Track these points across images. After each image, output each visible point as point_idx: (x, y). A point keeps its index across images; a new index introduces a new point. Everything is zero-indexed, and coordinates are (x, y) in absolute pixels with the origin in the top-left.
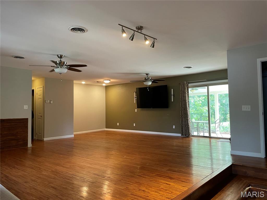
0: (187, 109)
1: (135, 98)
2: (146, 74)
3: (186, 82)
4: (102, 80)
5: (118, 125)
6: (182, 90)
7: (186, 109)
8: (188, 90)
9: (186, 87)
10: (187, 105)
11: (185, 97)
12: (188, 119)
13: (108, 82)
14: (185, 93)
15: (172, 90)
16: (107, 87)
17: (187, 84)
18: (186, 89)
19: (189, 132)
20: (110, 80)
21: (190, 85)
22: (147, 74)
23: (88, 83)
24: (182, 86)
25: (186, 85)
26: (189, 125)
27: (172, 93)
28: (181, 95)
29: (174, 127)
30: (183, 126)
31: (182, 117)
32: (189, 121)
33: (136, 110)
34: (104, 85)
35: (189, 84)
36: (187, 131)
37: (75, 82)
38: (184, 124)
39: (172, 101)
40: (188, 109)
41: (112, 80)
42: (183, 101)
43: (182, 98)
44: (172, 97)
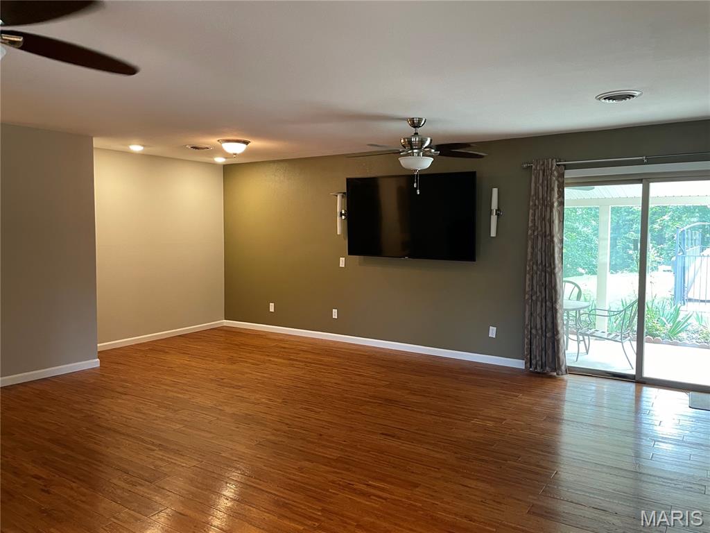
0: (554, 268)
1: (341, 214)
2: (412, 120)
3: (555, 164)
4: (213, 141)
5: (272, 310)
6: (537, 193)
7: (548, 270)
8: (561, 194)
9: (556, 183)
10: (556, 255)
11: (551, 222)
12: (558, 307)
13: (239, 148)
14: (552, 206)
15: (495, 191)
16: (230, 171)
17: (558, 172)
18: (556, 189)
19: (559, 358)
20: (246, 143)
21: (569, 174)
22: (415, 124)
23: (156, 150)
24: (537, 178)
25: (555, 173)
26: (558, 332)
27: (494, 206)
28: (531, 211)
29: (493, 332)
30: (534, 331)
31: (534, 298)
32: (559, 315)
33: (342, 260)
34: (220, 160)
35: (566, 171)
36: (550, 352)
37: (97, 142)
38: (539, 326)
39: (493, 234)
40: (557, 269)
41: (255, 144)
42: (540, 238)
43: (538, 223)
44: (494, 218)
